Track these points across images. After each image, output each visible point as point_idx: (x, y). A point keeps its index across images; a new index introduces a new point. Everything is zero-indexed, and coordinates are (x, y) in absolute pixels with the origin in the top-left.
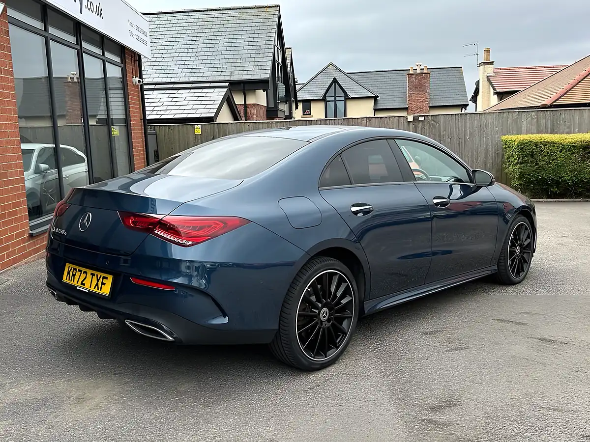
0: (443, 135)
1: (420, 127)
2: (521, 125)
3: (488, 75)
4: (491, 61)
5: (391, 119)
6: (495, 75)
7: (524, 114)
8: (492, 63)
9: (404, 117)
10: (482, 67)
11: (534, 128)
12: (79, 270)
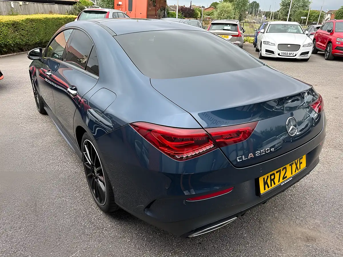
12: (277, 172)
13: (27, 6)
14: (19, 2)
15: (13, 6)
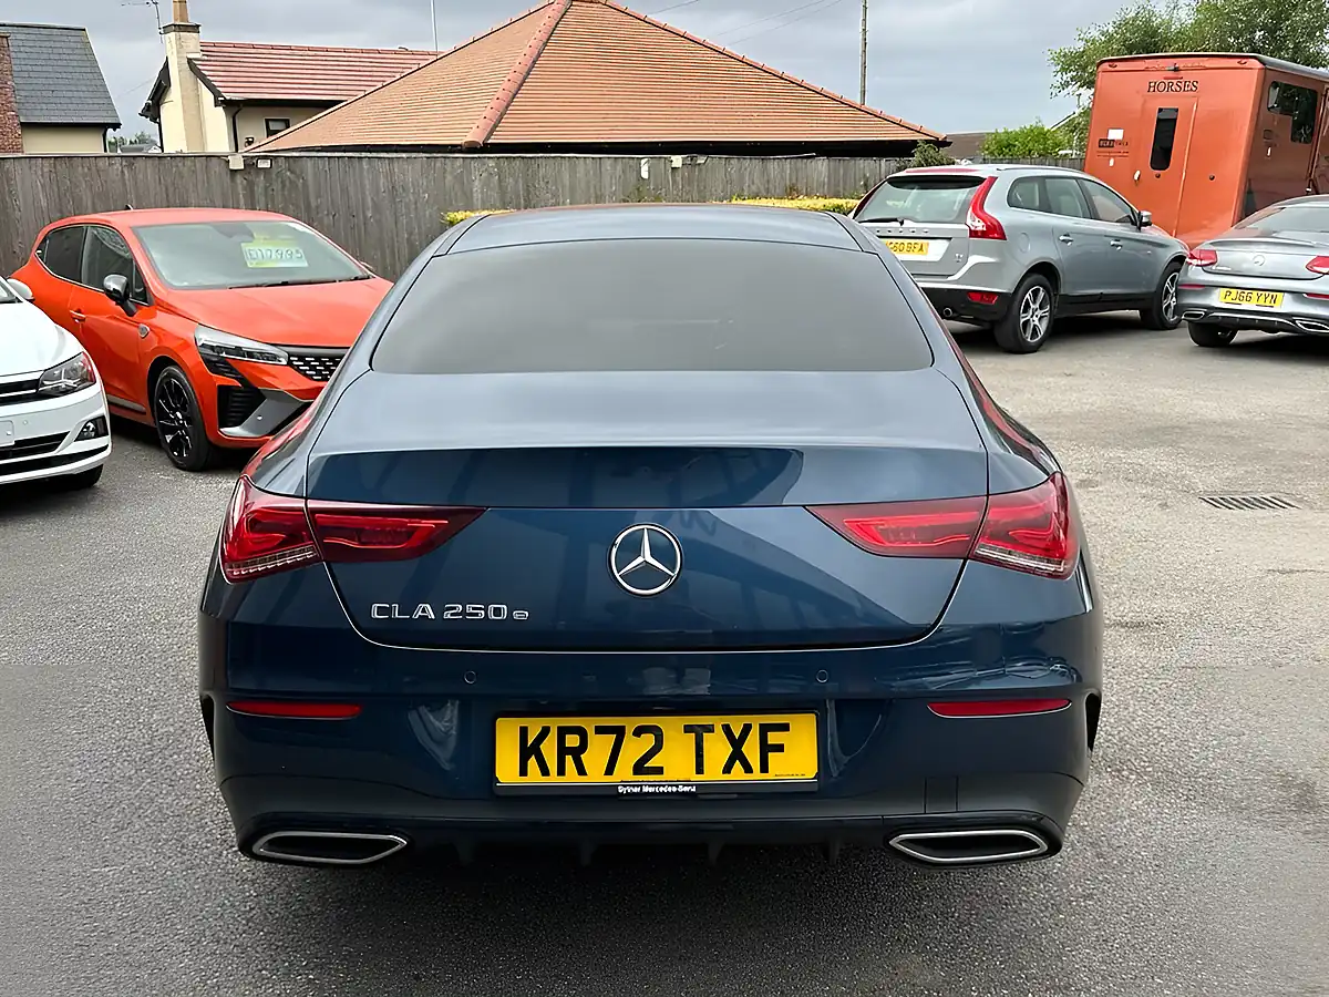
0: (317, 207)
1: (261, 185)
2: (471, 190)
3: (190, 56)
4: (192, 21)
5: (188, 162)
6: (206, 58)
7: (474, 164)
8: (195, 28)
9: (219, 157)
10: (172, 35)
11: (495, 196)
12: (600, 730)
13: (700, 170)
14: (673, 158)
15: (645, 175)
